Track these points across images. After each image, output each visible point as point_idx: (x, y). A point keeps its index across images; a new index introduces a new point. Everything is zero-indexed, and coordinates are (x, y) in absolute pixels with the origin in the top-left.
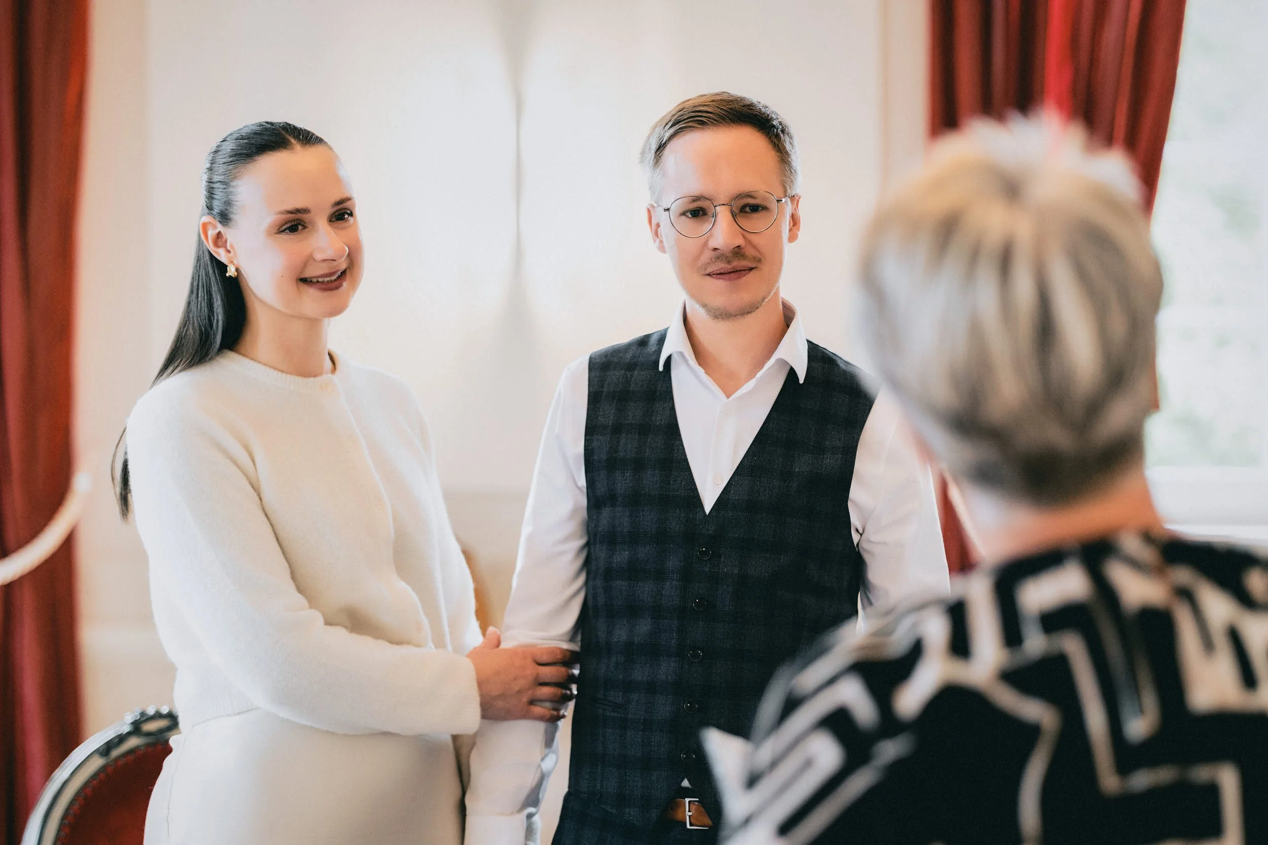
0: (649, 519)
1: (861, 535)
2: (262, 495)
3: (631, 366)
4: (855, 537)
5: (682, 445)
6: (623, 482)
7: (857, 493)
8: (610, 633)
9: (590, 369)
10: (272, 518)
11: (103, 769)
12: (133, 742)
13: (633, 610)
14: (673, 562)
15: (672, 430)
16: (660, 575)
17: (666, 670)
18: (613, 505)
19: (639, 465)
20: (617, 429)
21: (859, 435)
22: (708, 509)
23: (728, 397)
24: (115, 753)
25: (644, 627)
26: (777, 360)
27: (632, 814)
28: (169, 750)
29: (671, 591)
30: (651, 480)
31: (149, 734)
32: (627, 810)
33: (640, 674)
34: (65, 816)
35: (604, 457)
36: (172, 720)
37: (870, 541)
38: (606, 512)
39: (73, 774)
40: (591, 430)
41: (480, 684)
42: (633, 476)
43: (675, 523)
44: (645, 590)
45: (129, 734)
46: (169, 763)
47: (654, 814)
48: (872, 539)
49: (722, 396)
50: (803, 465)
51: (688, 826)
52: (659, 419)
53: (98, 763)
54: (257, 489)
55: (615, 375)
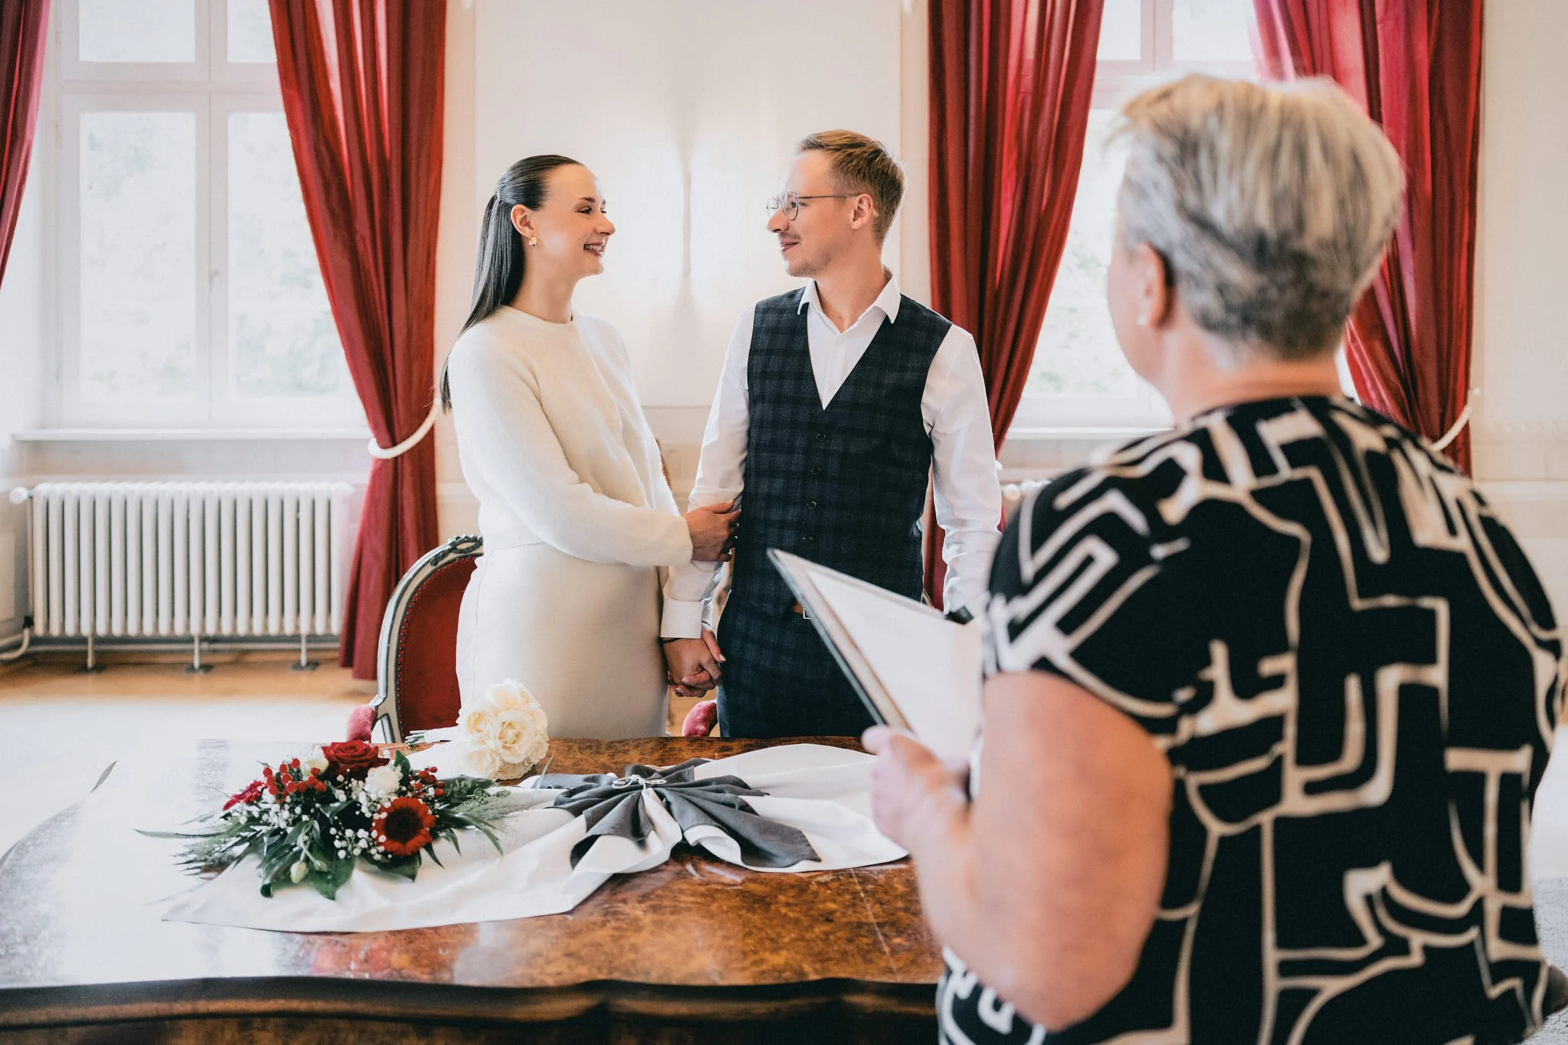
0: (786, 412)
1: (932, 427)
2: (543, 403)
3: (781, 311)
4: (927, 429)
5: (811, 364)
6: (771, 386)
7: (926, 398)
8: (757, 487)
9: (756, 312)
10: (549, 417)
11: (434, 572)
12: (452, 556)
13: (772, 473)
14: (800, 442)
15: (805, 353)
16: (791, 450)
17: (792, 514)
18: (763, 403)
19: (781, 376)
20: (769, 352)
21: (931, 360)
22: (824, 407)
23: (842, 333)
24: (440, 563)
25: (779, 483)
26: (874, 307)
27: (768, 608)
28: (475, 567)
29: (798, 459)
30: (789, 386)
31: (461, 551)
32: (765, 605)
33: (775, 515)
34: (409, 602)
35: (759, 370)
36: (478, 542)
37: (937, 432)
38: (759, 406)
39: (415, 576)
40: (753, 352)
41: (693, 537)
42: (778, 383)
43: (803, 417)
44: (781, 459)
45: (450, 551)
46: (475, 575)
47: (782, 609)
48: (939, 431)
49: (838, 332)
50: (891, 378)
51: (804, 617)
52: (798, 347)
53: (430, 569)
54: (539, 400)
55: (771, 318)
